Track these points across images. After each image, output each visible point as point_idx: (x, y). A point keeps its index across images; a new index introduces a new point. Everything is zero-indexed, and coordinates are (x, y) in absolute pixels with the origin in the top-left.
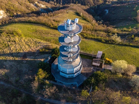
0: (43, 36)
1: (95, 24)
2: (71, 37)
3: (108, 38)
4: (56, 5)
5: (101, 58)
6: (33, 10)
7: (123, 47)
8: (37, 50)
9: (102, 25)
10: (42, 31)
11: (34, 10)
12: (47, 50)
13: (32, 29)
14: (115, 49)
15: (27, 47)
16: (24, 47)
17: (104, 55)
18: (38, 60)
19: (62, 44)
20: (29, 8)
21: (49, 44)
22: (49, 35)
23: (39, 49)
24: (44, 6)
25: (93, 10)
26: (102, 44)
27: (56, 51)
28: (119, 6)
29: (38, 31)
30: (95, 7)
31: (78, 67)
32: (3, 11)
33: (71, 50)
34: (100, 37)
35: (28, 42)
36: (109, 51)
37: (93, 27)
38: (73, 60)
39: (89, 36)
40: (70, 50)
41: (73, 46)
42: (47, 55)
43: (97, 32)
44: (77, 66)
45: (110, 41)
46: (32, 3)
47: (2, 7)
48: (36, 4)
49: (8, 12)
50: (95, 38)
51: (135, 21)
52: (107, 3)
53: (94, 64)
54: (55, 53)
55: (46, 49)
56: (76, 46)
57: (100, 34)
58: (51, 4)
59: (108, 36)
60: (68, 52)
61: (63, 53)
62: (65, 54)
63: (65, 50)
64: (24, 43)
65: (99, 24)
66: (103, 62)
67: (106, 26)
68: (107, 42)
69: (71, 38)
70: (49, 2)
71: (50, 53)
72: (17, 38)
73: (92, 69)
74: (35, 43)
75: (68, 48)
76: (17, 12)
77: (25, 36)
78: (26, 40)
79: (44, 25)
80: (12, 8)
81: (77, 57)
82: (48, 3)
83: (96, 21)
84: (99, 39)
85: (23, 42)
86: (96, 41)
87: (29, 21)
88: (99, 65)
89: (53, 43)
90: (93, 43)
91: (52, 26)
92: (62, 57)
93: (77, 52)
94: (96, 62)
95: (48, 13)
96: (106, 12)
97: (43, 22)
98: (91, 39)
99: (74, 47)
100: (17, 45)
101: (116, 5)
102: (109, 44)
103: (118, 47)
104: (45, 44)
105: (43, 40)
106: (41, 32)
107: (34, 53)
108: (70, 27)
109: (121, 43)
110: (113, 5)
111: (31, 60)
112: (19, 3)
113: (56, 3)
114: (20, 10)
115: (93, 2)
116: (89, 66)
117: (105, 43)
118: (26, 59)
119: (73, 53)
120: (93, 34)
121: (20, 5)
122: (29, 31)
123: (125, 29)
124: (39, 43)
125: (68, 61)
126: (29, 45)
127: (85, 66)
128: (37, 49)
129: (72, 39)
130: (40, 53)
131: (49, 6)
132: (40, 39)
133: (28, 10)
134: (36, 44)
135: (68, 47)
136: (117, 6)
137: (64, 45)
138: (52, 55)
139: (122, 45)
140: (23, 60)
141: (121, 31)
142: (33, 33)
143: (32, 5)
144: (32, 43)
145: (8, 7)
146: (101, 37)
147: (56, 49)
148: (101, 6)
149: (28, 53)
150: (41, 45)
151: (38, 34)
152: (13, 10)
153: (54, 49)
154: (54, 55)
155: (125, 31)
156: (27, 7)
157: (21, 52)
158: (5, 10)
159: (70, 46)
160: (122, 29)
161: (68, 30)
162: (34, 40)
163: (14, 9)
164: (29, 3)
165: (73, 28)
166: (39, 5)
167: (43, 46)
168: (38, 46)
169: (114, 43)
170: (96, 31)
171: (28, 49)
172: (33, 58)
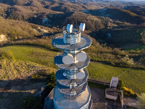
0: (40, 58)
1: (99, 47)
2: (74, 55)
3: (117, 60)
4: (59, 30)
5: (117, 88)
6: (35, 34)
7: (140, 71)
8: (29, 77)
9: (107, 47)
10: (39, 53)
11: (37, 35)
12: (41, 77)
13: (28, 51)
14: (130, 74)
15: (15, 72)
16: (10, 73)
17: (121, 83)
18: (27, 91)
19: (59, 66)
20: (32, 33)
21: (45, 68)
22: (48, 57)
23: (31, 76)
24: (47, 31)
25: (95, 34)
26: (112, 67)
27: (53, 78)
28: (120, 30)
29: (34, 53)
30: (97, 31)
31: (86, 106)
32: (4, 36)
33: (75, 77)
34: (107, 60)
35: (18, 66)
36: (123, 76)
37: (97, 49)
38: (78, 94)
39: (94, 58)
40: (72, 77)
41: (77, 69)
42: (40, 84)
43: (103, 54)
44: (85, 104)
45: (121, 63)
46: (35, 28)
47: (4, 32)
48: (39, 29)
49: (10, 36)
50: (103, 60)
51: (141, 43)
52: (108, 28)
53: (108, 96)
54: (50, 81)
55: (41, 75)
56: (82, 70)
57: (107, 56)
58: (54, 29)
59: (117, 59)
60: (70, 81)
61: (61, 82)
62: (65, 84)
63: (65, 77)
64: (13, 67)
65: (103, 47)
66: (121, 93)
67: (111, 48)
68: (117, 65)
69: (74, 57)
70: (52, 28)
71: (44, 81)
72: (5, 61)
73: (106, 105)
74: (27, 67)
75: (68, 73)
76: (18, 37)
77: (17, 58)
78: (17, 64)
79: (43, 47)
80: (14, 33)
81: (83, 89)
82: (50, 29)
83: (99, 44)
84: (107, 62)
85: (11, 66)
86: (104, 64)
87: (27, 43)
88: (115, 98)
89: (51, 67)
90: (101, 66)
91: (52, 48)
92: (60, 88)
93: (84, 79)
94: (110, 93)
95: (49, 36)
96: (108, 36)
97: (43, 44)
98: (98, 61)
99: (79, 71)
100: (2, 70)
101: (117, 29)
102: (121, 67)
103: (132, 70)
104: (40, 69)
105: (39, 64)
106: (38, 55)
107: (23, 81)
108: (72, 39)
109: (135, 66)
110: (115, 29)
111: (16, 92)
112: (22, 28)
113: (58, 29)
114: (21, 34)
115: (95, 27)
116: (100, 101)
117: (115, 66)
118: (9, 91)
119: (78, 82)
120: (99, 56)
121: (23, 30)
122: (23, 54)
123: (133, 51)
124: (33, 67)
125: (69, 96)
126: (18, 70)
127: (96, 99)
128: (29, 75)
129: (75, 59)
130: (31, 81)
131: (52, 31)
132: (36, 62)
133: (30, 35)
134: (29, 68)
135: (69, 71)
136: (119, 30)
137: (62, 68)
138: (47, 84)
139: (137, 68)
140: (4, 93)
141: (129, 53)
142: (28, 55)
143: (35, 30)
144: (24, 68)
145: (9, 31)
146: (109, 59)
147: (53, 74)
148: (102, 30)
149: (14, 81)
150: (35, 70)
151: (34, 56)
152: (14, 35)
153: (50, 75)
154: (49, 84)
155: (133, 53)
156: (30, 32)
157: (5, 79)
158: (7, 34)
159: (72, 69)
160: (129, 51)
161: (69, 44)
162: (27, 63)
163: (16, 33)
164: (32, 29)
165: (77, 40)
166: (42, 30)
167: (37, 71)
168: (31, 71)
169: (126, 66)
170: (101, 53)
171: (16, 76)
172: (20, 88)
